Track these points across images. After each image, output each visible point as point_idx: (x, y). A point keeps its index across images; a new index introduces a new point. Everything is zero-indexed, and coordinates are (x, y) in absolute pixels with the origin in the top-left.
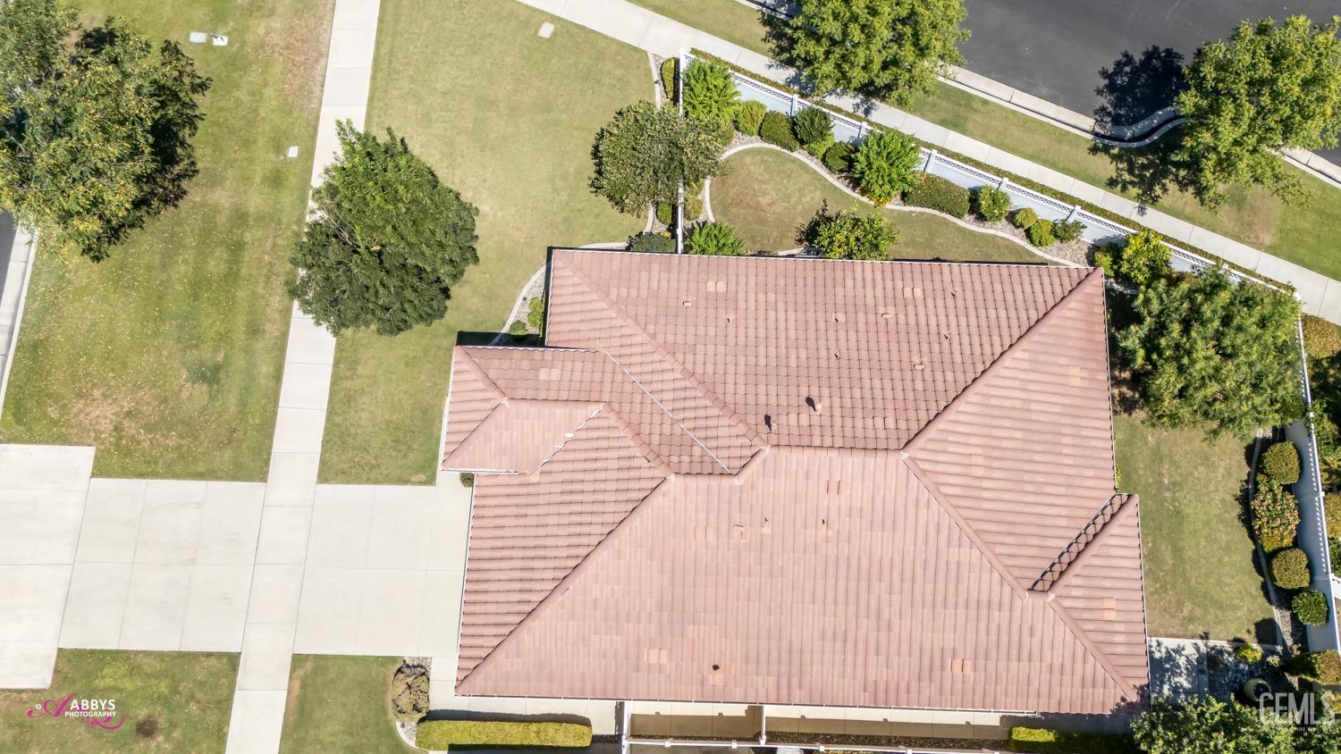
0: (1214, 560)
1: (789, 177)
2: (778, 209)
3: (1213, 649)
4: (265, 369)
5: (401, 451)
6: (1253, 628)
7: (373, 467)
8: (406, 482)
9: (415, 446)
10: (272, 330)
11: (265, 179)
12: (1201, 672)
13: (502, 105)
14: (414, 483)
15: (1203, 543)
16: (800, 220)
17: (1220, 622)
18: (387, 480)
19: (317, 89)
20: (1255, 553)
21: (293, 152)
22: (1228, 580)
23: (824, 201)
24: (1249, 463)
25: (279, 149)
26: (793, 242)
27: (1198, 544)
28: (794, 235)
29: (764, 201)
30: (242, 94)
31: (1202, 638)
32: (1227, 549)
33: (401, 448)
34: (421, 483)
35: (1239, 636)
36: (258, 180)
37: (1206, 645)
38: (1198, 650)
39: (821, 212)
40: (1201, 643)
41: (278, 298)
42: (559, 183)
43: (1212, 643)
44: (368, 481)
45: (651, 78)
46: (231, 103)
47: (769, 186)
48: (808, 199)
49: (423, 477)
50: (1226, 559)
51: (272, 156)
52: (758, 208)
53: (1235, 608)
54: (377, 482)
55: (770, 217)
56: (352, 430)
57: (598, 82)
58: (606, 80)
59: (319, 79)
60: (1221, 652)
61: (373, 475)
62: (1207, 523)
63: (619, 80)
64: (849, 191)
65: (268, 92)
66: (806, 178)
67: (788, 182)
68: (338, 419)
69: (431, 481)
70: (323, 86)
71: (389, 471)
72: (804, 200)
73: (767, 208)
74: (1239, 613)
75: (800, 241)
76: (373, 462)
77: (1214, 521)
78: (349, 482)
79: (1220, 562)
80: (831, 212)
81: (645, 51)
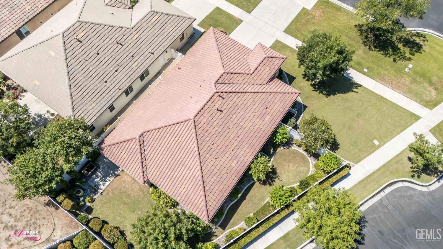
0: (115, 211)
1: (294, 176)
2: (286, 167)
3: (97, 193)
6: (93, 207)
11: (361, 62)
12: (95, 186)
13: (356, 118)
16: (279, 170)
17: (101, 200)
19: (382, 83)
20: (108, 224)
21: (365, 70)
23: (281, 180)
25: (367, 68)
26: (274, 164)
27: (122, 211)
29: (291, 165)
30: (388, 67)
31: (102, 193)
32: (115, 217)
35: (94, 202)
36: (361, 60)
37: (100, 192)
38: (100, 189)
39: (278, 177)
40: (101, 191)
43: (99, 194)
46: (386, 64)
47: (294, 169)
48: (284, 177)
50: (113, 215)
51: (367, 66)
52: (289, 162)
53: (101, 207)
55: (285, 163)
56: (285, 50)
57: (352, 145)
58: (351, 148)
59: (385, 84)
60: (95, 194)
62: (125, 217)
63: (350, 151)
65: (386, 73)
66: (292, 181)
67: (293, 175)
68: (289, 49)
70: (383, 84)
72: (285, 175)
73: (288, 164)
74: (99, 207)
77: (124, 220)
78: (273, 44)
79: (114, 212)
80: (277, 180)
81: (357, 164)
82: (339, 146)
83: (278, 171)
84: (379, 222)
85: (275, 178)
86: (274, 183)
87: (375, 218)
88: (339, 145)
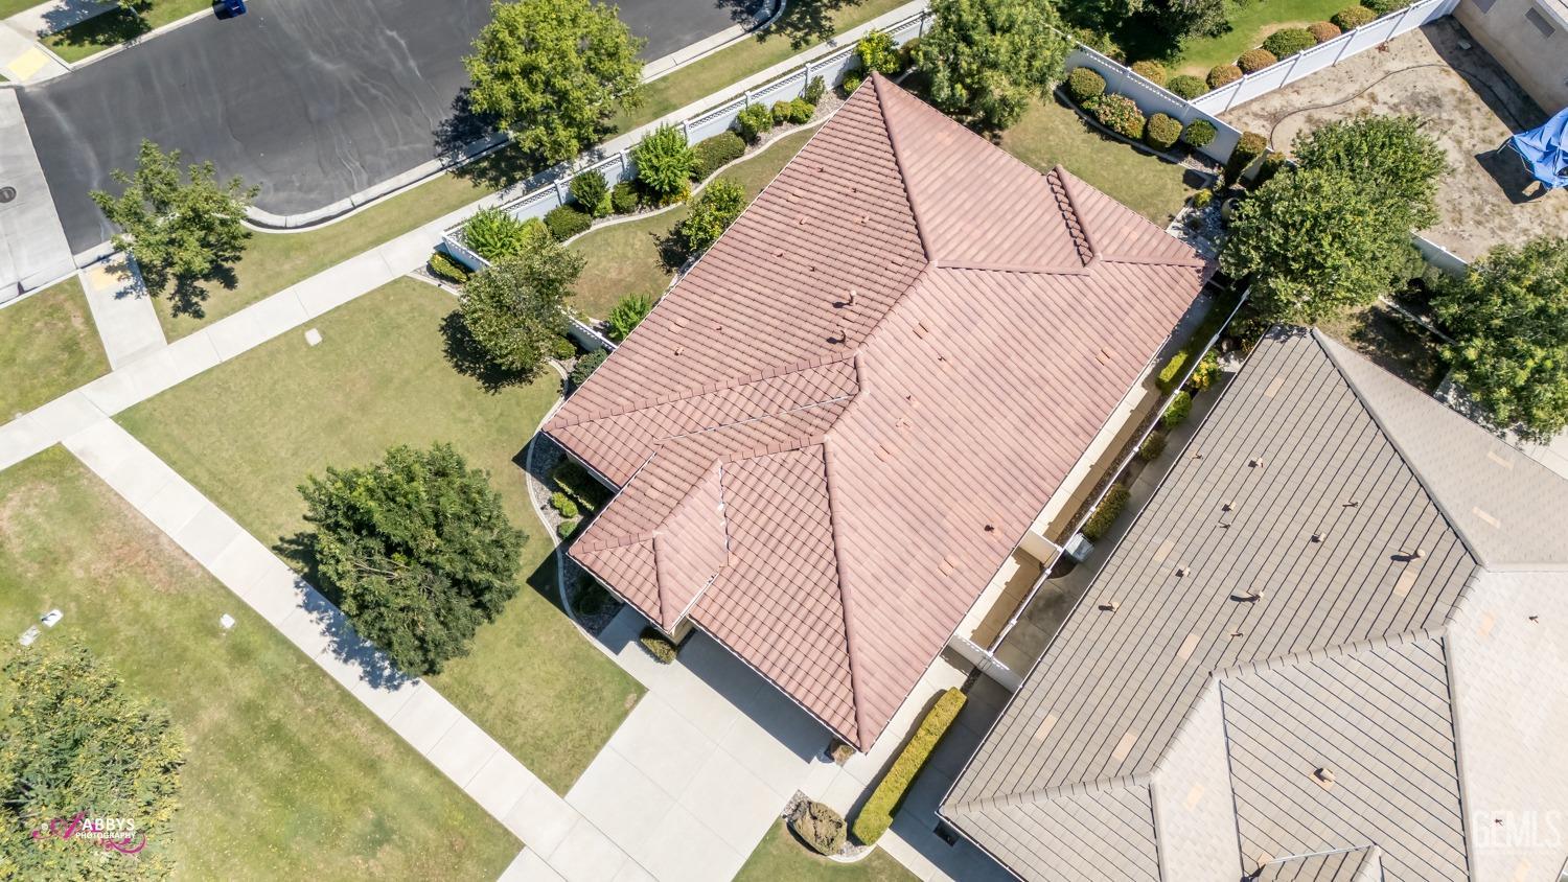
0: (1122, 175)
1: (609, 244)
2: (628, 268)
3: (1184, 219)
4: (416, 779)
5: (594, 701)
6: (1185, 186)
7: (589, 736)
8: (626, 714)
9: (599, 685)
10: (384, 748)
11: (231, 665)
12: (1195, 237)
13: (350, 414)
14: (632, 707)
15: (1105, 174)
16: (651, 260)
17: (1168, 202)
18: (610, 730)
19: (186, 561)
20: (1134, 148)
21: (227, 621)
22: (1142, 177)
23: (651, 234)
24: (1069, 108)
25: (214, 631)
26: (665, 277)
28: (660, 273)
29: (613, 275)
30: (127, 631)
31: (1171, 220)
32: (1119, 163)
33: (591, 698)
34: (636, 702)
35: (1185, 197)
36: (226, 670)
37: (1178, 222)
38: (1178, 228)
39: (658, 242)
40: (1174, 223)
41: (358, 725)
42: (462, 415)
43: (1179, 217)
44: (598, 748)
45: (433, 287)
46: (126, 648)
47: (604, 263)
48: (640, 243)
49: (632, 696)
50: (1126, 168)
51: (214, 643)
52: (616, 283)
53: (1164, 186)
54: (604, 741)
55: (631, 279)
56: (540, 733)
57: (399, 327)
58: (402, 320)
59: (176, 553)
60: (1189, 216)
61: (596, 740)
62: (1093, 161)
63: (412, 310)
64: (656, 212)
65: (146, 607)
66: (620, 234)
67: (612, 248)
68: (519, 741)
69: (641, 690)
70: (187, 554)
71: (603, 723)
72: (637, 246)
73: (621, 276)
74: (1170, 186)
75: (669, 271)
76: (584, 732)
77: (1094, 156)
78: (585, 767)
79: (1125, 172)
80: (664, 235)
81: (405, 276)
82: (444, 323)
83: (654, 258)
84: (400, 133)
85: (668, 240)
86: (672, 229)
87: (405, 144)
88: (442, 328)
